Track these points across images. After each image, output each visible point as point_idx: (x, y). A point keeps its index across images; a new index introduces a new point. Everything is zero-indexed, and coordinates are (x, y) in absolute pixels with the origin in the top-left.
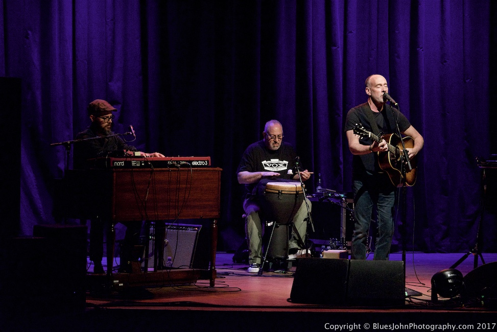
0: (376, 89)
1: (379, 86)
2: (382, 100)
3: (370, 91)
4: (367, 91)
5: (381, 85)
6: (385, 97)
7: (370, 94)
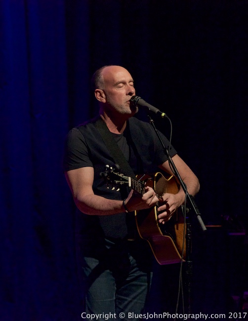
0: (115, 90)
1: (121, 85)
2: (128, 110)
3: (104, 95)
4: (98, 96)
5: (124, 83)
6: (133, 104)
7: (104, 101)
